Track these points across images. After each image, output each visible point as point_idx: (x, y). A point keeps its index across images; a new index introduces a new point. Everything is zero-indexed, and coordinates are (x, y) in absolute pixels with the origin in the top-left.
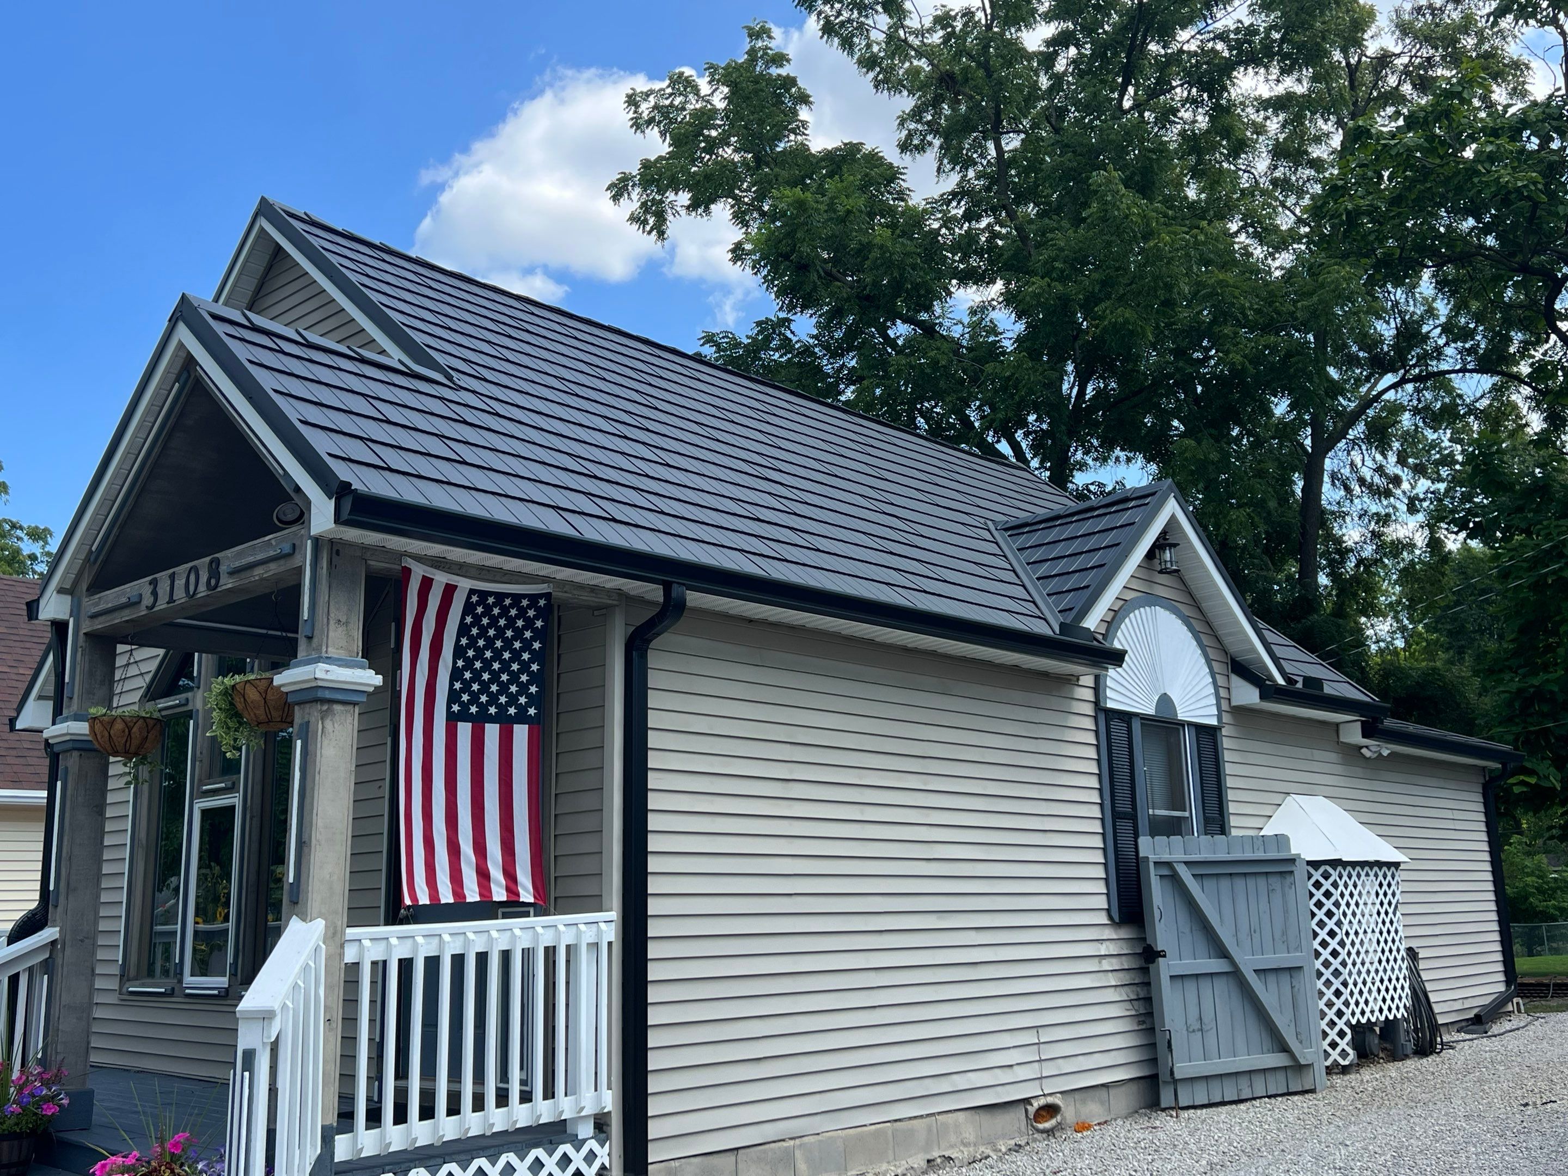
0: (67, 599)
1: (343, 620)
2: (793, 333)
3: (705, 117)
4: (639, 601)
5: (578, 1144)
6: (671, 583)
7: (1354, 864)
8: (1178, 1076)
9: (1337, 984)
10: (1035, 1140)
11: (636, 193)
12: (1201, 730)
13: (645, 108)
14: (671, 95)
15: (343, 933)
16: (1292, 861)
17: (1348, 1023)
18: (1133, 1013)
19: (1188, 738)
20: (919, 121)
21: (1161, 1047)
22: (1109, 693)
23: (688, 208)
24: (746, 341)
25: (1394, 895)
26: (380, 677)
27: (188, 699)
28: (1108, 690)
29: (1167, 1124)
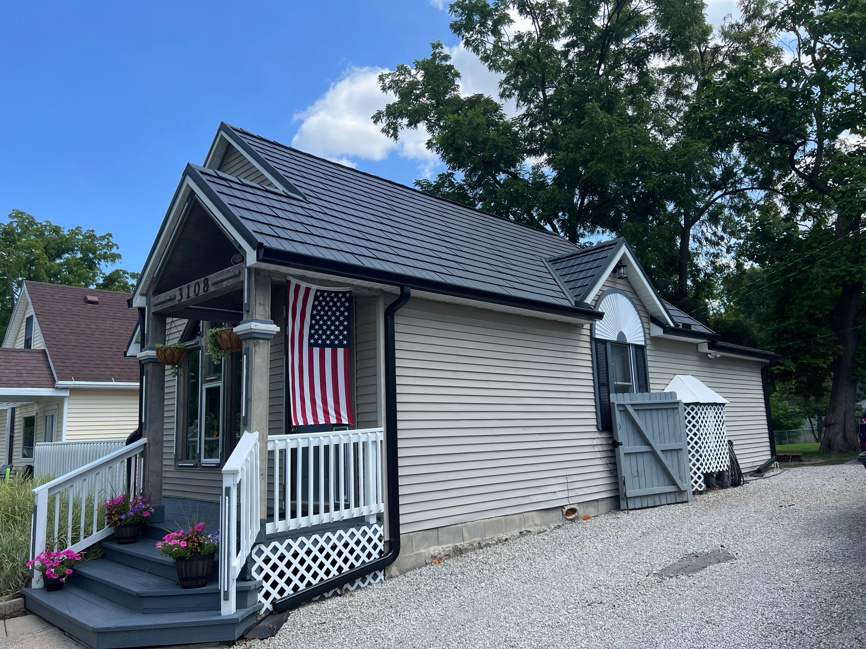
0: (144, 298)
1: (262, 303)
2: (454, 179)
3: (413, 85)
4: (390, 294)
5: (370, 526)
6: (404, 285)
7: (705, 404)
8: (628, 496)
9: (697, 456)
10: (566, 524)
11: (384, 119)
12: (637, 347)
13: (387, 81)
14: (398, 75)
15: (267, 438)
16: (678, 403)
17: (702, 473)
18: (608, 469)
19: (631, 350)
20: (508, 84)
21: (621, 483)
22: (597, 332)
23: (407, 125)
24: (434, 184)
25: (722, 417)
26: (279, 328)
27: (198, 342)
28: (596, 330)
29: (624, 517)
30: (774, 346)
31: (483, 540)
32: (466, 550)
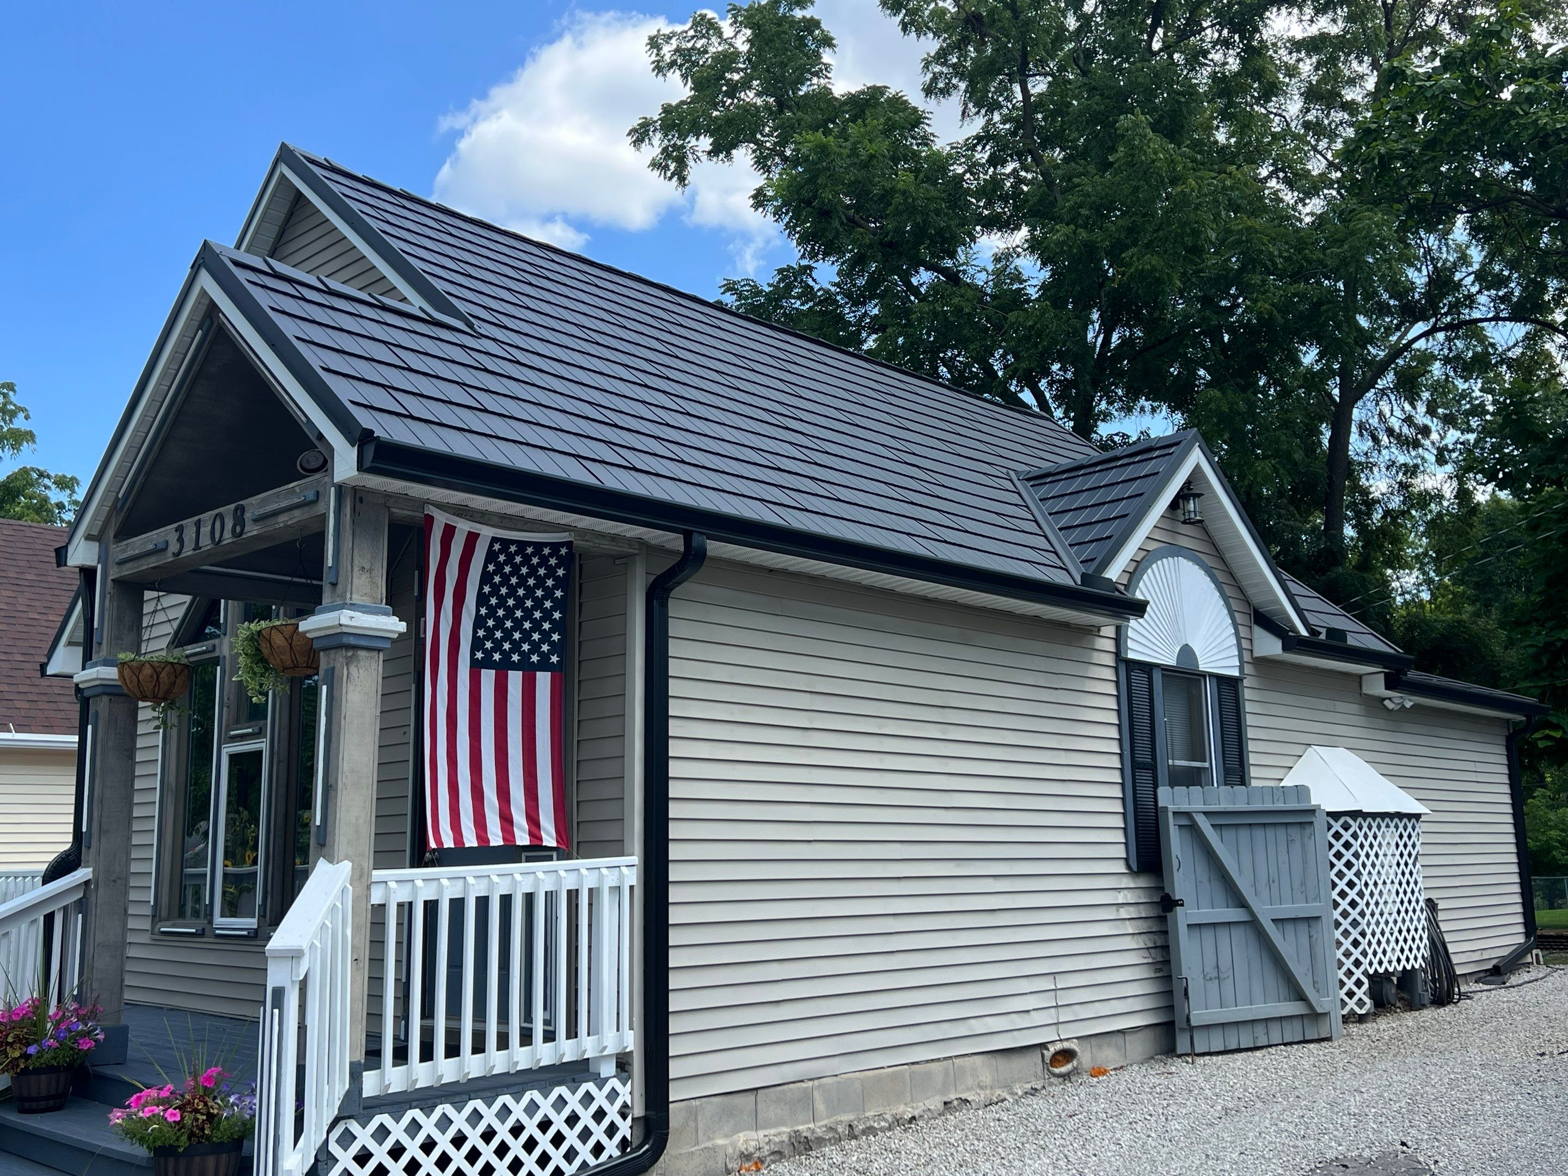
0: (95, 546)
1: (367, 566)
2: (814, 280)
3: (727, 60)
4: (659, 550)
5: (601, 1083)
6: (692, 532)
7: (1374, 816)
8: (1194, 1023)
9: (1355, 934)
10: (1051, 1084)
11: (657, 138)
12: (1222, 680)
13: (667, 51)
14: (693, 37)
15: (370, 875)
16: (1312, 812)
17: (1365, 973)
18: (1150, 961)
19: (1209, 689)
20: (944, 64)
21: (1178, 994)
22: (1130, 644)
24: (768, 289)
25: (1414, 846)
26: (404, 624)
27: (214, 646)
28: (1129, 641)
29: (1183, 1070)
30: (1541, 684)
31: (859, 1120)
32: (821, 1141)
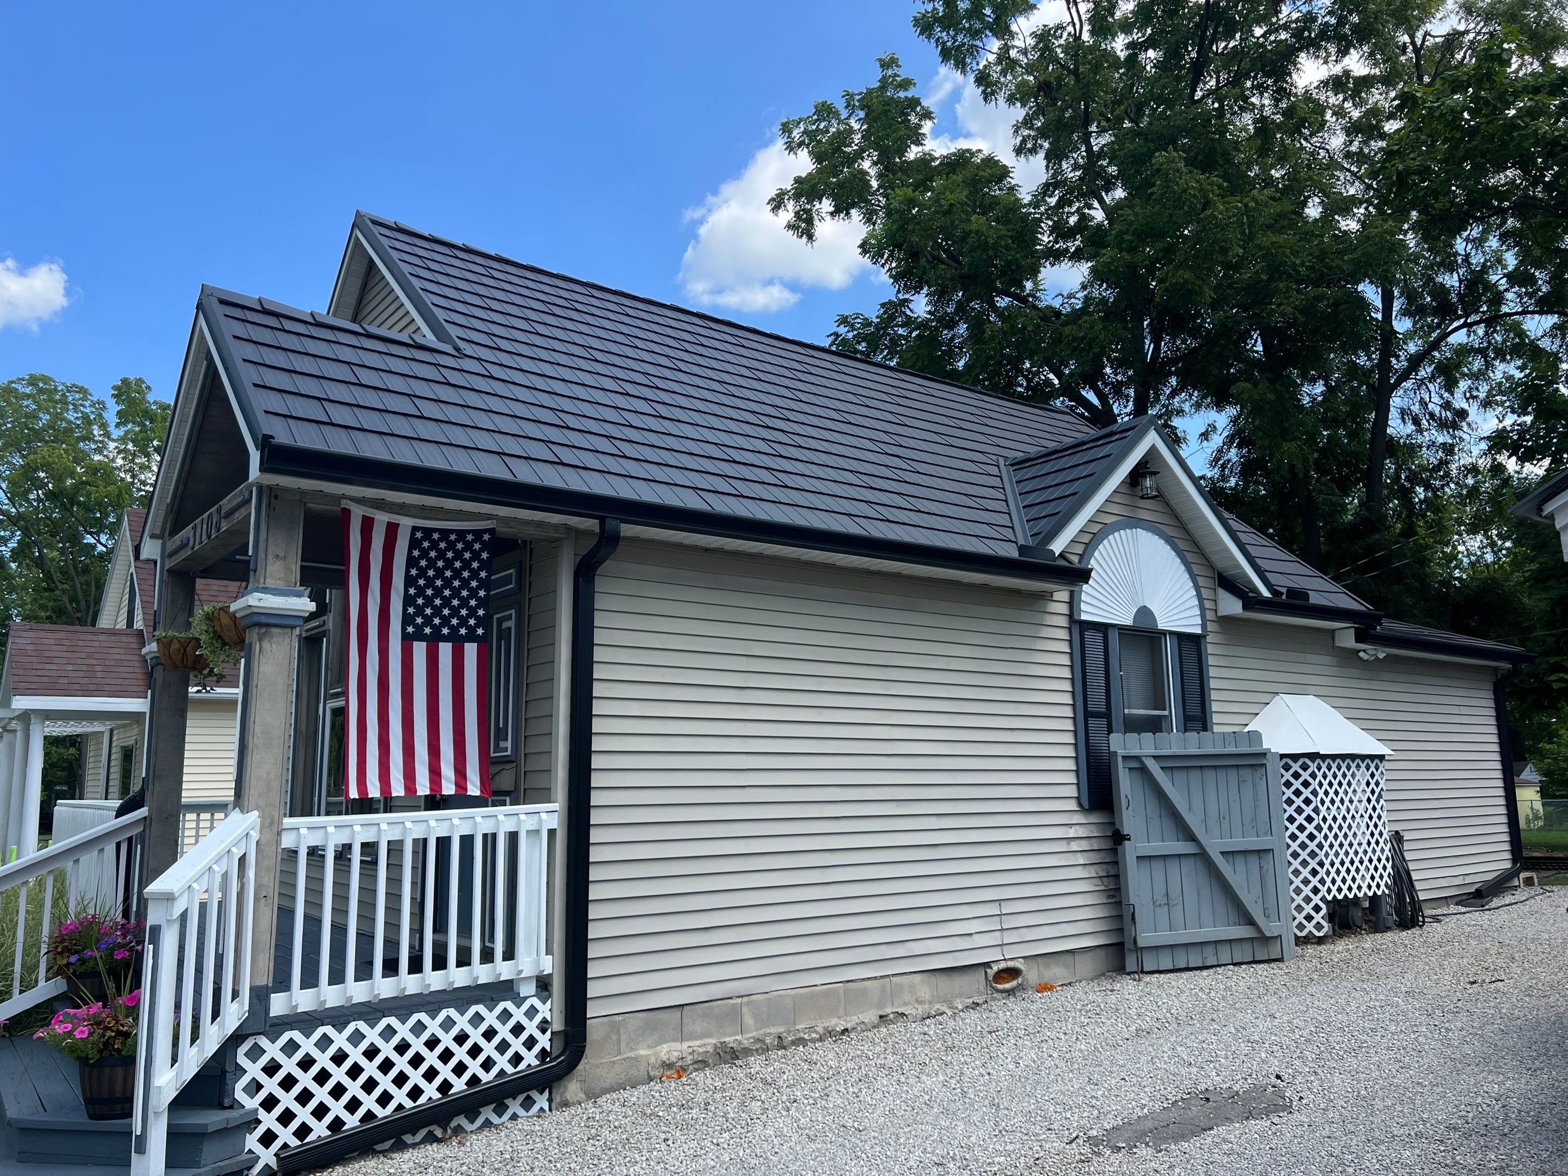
1: (282, 554)
2: (911, 310)
3: (844, 137)
4: (587, 533)
5: (519, 1001)
6: (605, 517)
7: (1334, 757)
8: (1141, 943)
9: (1313, 864)
10: (994, 999)
11: (791, 205)
12: (1183, 638)
13: (796, 134)
14: (817, 120)
15: (280, 822)
16: (1263, 755)
17: (1323, 899)
18: (1102, 888)
19: (1169, 646)
20: (1031, 128)
21: (1127, 919)
22: (1083, 606)
23: (832, 214)
24: (876, 320)
25: (1377, 784)
26: (314, 604)
28: (1082, 604)
29: (1127, 987)
31: (789, 1032)
32: (747, 1052)
